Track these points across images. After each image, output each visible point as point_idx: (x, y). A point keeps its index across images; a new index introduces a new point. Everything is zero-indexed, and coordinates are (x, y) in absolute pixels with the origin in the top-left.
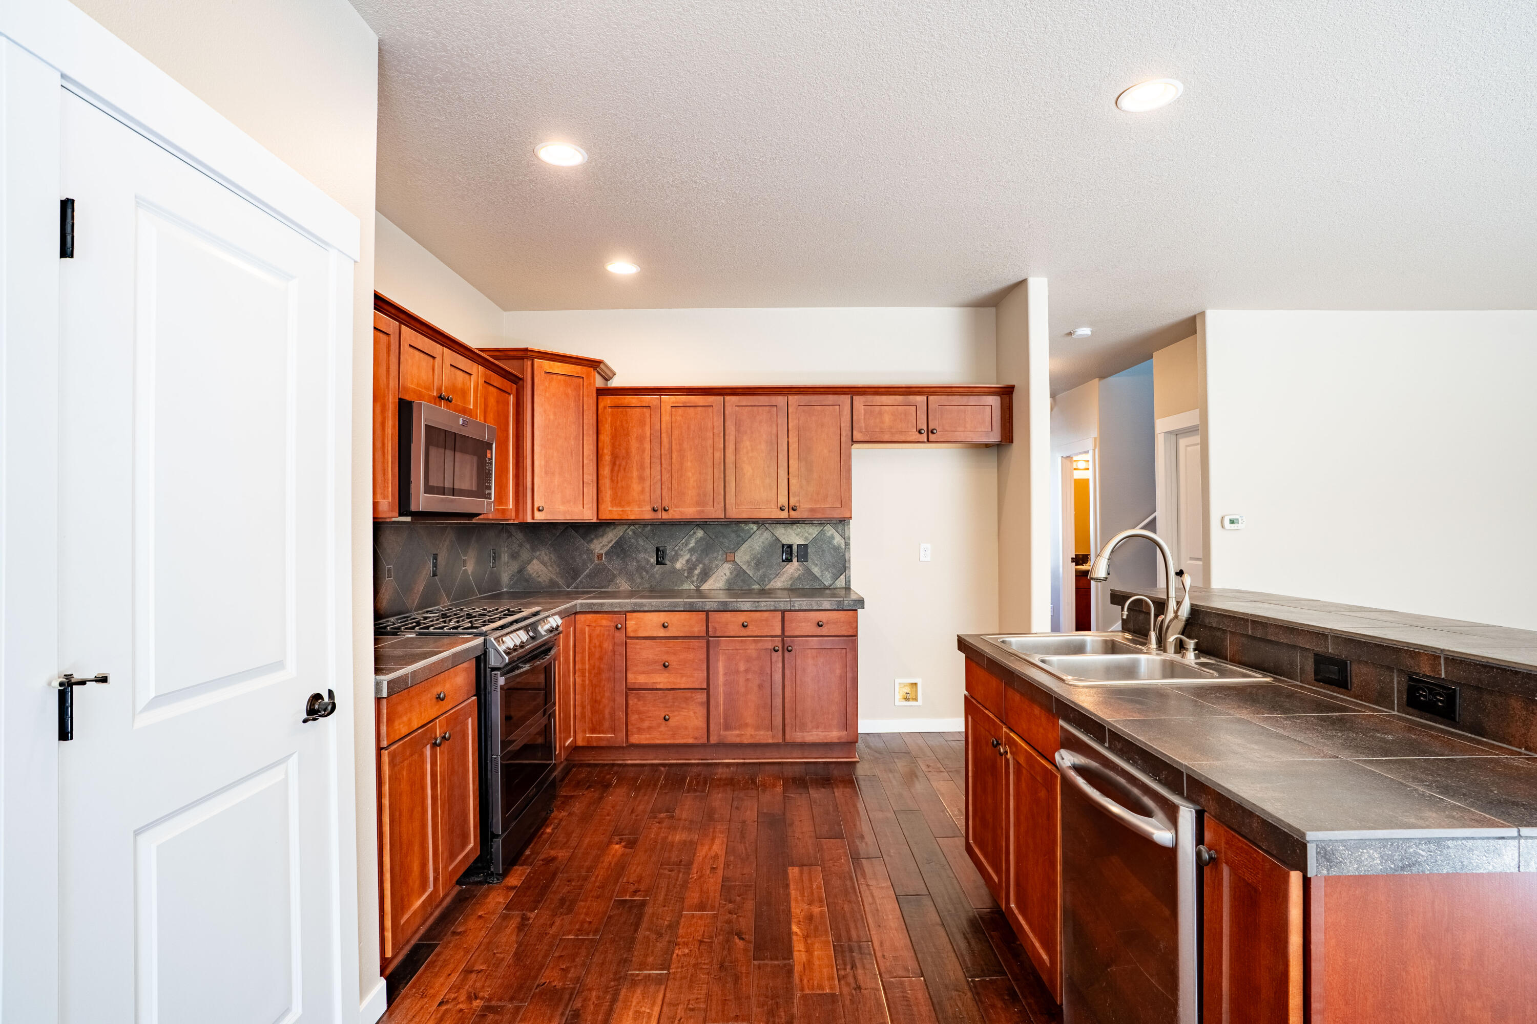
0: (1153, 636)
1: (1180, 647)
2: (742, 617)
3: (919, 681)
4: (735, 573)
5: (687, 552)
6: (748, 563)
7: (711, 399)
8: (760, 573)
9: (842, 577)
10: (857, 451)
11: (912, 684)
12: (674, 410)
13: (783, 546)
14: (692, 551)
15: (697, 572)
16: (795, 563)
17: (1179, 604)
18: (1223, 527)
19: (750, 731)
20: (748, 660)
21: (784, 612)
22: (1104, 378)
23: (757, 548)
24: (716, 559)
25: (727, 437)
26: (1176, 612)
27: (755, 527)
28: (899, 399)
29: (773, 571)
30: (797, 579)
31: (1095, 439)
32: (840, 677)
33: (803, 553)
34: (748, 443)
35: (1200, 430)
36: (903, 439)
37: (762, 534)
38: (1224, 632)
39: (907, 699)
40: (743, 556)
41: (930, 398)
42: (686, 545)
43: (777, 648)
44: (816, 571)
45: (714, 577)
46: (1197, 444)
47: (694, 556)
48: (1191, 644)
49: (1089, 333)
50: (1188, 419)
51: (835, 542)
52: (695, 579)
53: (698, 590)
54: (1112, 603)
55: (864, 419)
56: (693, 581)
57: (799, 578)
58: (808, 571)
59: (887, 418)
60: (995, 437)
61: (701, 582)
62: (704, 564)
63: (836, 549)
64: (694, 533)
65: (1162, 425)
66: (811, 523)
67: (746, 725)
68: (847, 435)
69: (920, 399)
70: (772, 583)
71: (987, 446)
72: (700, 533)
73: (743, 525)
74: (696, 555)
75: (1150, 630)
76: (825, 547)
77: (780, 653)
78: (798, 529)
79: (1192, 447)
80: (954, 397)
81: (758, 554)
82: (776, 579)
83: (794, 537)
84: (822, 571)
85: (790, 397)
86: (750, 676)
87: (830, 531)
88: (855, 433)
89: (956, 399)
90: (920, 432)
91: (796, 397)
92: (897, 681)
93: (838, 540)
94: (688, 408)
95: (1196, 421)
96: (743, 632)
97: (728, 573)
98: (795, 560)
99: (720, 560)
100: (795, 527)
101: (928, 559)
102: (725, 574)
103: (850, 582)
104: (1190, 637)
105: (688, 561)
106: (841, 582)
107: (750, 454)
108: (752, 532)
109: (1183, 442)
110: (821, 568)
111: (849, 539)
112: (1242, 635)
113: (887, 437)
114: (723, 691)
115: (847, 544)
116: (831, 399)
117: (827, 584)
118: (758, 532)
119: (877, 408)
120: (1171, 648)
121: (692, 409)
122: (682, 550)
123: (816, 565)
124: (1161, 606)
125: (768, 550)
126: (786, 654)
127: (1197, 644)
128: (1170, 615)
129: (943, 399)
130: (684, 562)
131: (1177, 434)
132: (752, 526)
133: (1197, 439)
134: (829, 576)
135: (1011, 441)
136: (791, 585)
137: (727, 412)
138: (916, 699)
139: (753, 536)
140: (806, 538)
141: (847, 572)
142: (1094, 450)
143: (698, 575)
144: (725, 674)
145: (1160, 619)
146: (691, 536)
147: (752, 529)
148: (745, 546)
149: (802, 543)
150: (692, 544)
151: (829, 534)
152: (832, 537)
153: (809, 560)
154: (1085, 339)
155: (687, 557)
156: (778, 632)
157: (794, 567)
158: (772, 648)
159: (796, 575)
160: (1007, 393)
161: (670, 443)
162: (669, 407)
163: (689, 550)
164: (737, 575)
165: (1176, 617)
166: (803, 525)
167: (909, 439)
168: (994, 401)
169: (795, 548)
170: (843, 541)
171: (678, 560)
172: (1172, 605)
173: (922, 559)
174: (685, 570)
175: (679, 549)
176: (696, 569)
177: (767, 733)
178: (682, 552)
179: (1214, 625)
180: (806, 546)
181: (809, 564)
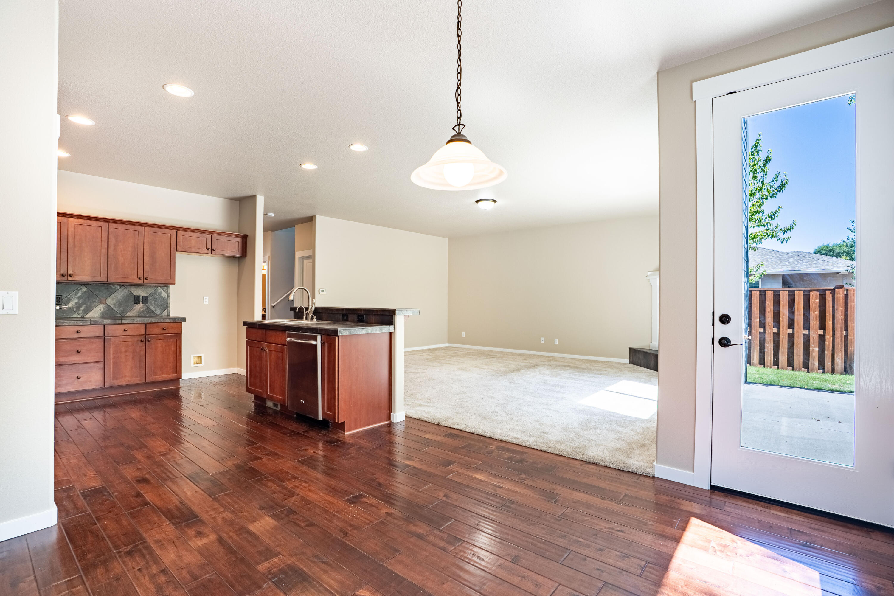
0: (304, 317)
1: (312, 318)
2: (124, 327)
3: (202, 355)
4: (106, 309)
5: (76, 298)
6: (114, 304)
7: (100, 223)
8: (121, 309)
9: (166, 311)
10: (178, 255)
11: (199, 357)
12: (76, 226)
13: (134, 296)
14: (79, 298)
15: (82, 309)
16: (141, 304)
17: (312, 308)
18: (319, 293)
19: (127, 379)
20: (127, 346)
21: (146, 324)
22: (274, 231)
23: (120, 297)
24: (95, 302)
25: (109, 243)
26: (311, 309)
27: (119, 287)
28: (199, 235)
29: (129, 308)
30: (142, 312)
31: (269, 256)
32: (174, 351)
33: (145, 300)
34: (122, 247)
35: (312, 257)
36: (200, 252)
37: (123, 290)
38: (323, 313)
39: (197, 364)
40: (110, 301)
41: (213, 236)
42: (76, 295)
43: (142, 340)
44: (152, 308)
45: (93, 311)
46: (311, 263)
47: (80, 301)
48: (315, 317)
49: (274, 216)
50: (308, 253)
51: (162, 295)
52: (81, 312)
53: (83, 317)
54: (291, 311)
55: (182, 242)
56: (80, 313)
57: (143, 311)
58: (148, 308)
59: (193, 242)
60: (238, 254)
61: (84, 314)
62: (87, 305)
63: (163, 298)
64: (81, 289)
65: (298, 254)
66: (150, 286)
67: (125, 376)
68: (174, 248)
69: (209, 236)
70: (128, 314)
71: (234, 257)
72: (85, 289)
73: (111, 286)
74: (82, 300)
75: (303, 315)
76: (157, 297)
77: (144, 342)
78: (143, 288)
79: (309, 264)
80: (223, 237)
81: (120, 299)
82: (130, 312)
83: (141, 293)
84: (156, 308)
85: (145, 228)
86: (127, 354)
87: (160, 290)
88: (178, 247)
89: (224, 238)
90: (208, 249)
91: (149, 228)
92: (192, 356)
93: (164, 294)
94: (85, 226)
95: (311, 254)
96: (125, 333)
97: (102, 309)
98: (141, 303)
99: (97, 303)
100: (141, 288)
101: (207, 303)
102: (100, 310)
103: (170, 313)
104: (315, 315)
105: (76, 303)
106: (165, 313)
107: (123, 252)
108: (117, 289)
109: (305, 261)
110: (155, 307)
111: (170, 294)
112: (327, 313)
113: (193, 250)
114: (113, 362)
115: (169, 296)
116: (167, 231)
117: (158, 314)
118: (120, 289)
119: (189, 238)
120: (310, 319)
121: (88, 227)
122: (72, 297)
123: (153, 305)
124: (307, 309)
125: (126, 299)
126: (147, 343)
127: (316, 317)
128: (309, 310)
129: (218, 237)
130: (74, 304)
131: (303, 258)
132: (117, 286)
133: (311, 260)
134: (159, 310)
135: (246, 256)
136: (139, 315)
137: (110, 231)
138: (201, 363)
139: (117, 291)
140: (148, 293)
141: (168, 308)
142: (268, 262)
143: (83, 310)
144: (113, 354)
145: (306, 312)
146: (79, 290)
147: (117, 288)
148: (113, 296)
149: (145, 295)
150: (79, 294)
151: (159, 291)
152: (161, 293)
153: (149, 303)
154: (271, 217)
155: (76, 301)
156: (143, 333)
157: (140, 306)
158: (140, 340)
159: (142, 310)
160: (244, 238)
161: (74, 242)
162: (73, 224)
163: (77, 297)
164: (108, 310)
165: (311, 310)
166: (146, 287)
167: (203, 252)
168: (238, 240)
169: (141, 297)
170: (166, 295)
171: (70, 302)
172: (310, 308)
173: (204, 303)
174: (74, 308)
175: (70, 297)
176: (82, 307)
177: (137, 379)
178: (72, 298)
179: (321, 312)
180: (147, 297)
181: (149, 305)
